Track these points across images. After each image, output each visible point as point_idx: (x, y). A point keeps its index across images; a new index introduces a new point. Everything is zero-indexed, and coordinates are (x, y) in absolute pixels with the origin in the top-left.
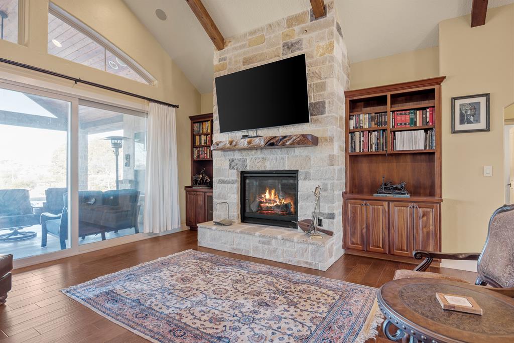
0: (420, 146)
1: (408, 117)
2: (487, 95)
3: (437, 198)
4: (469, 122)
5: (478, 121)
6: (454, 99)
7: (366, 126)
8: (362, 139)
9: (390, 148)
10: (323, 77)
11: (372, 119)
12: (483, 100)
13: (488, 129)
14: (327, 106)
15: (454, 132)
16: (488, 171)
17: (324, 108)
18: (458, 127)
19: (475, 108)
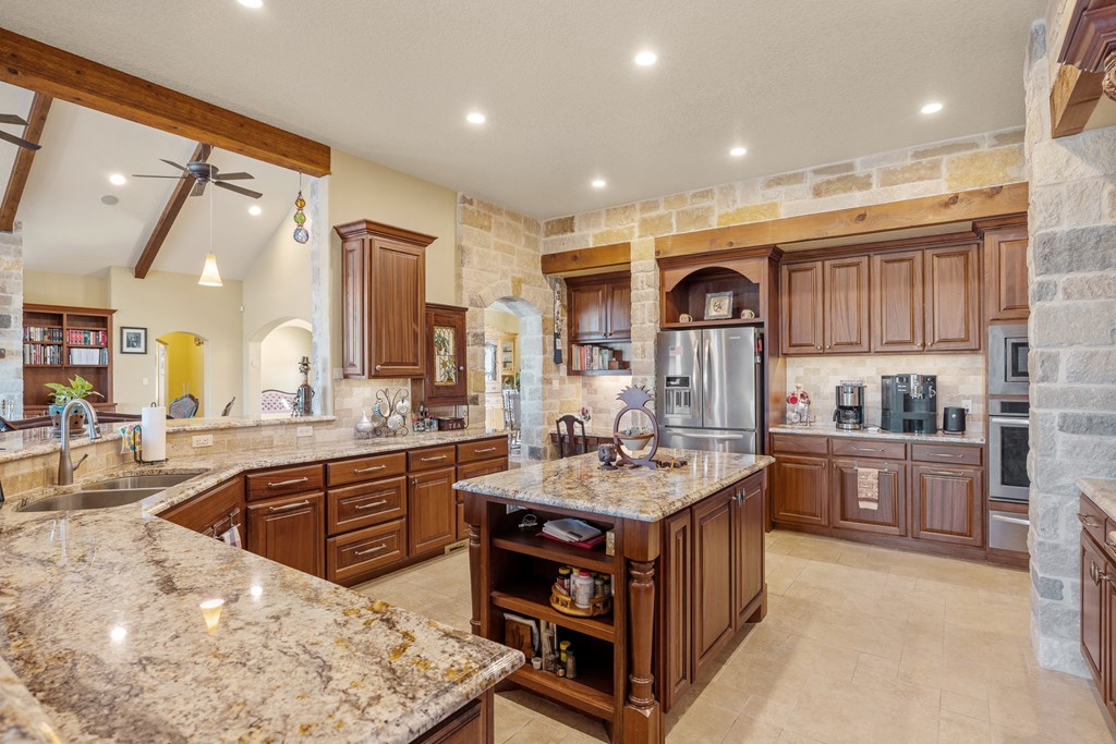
0: (96, 362)
1: (82, 336)
2: (145, 329)
3: (109, 403)
4: (134, 346)
5: (140, 346)
6: (122, 328)
7: (38, 339)
8: (34, 351)
9: (65, 362)
10: (8, 289)
11: (45, 333)
12: (142, 332)
13: (146, 353)
14: (12, 320)
15: (122, 352)
16: (146, 381)
17: (10, 322)
18: (126, 349)
19: (138, 337)
